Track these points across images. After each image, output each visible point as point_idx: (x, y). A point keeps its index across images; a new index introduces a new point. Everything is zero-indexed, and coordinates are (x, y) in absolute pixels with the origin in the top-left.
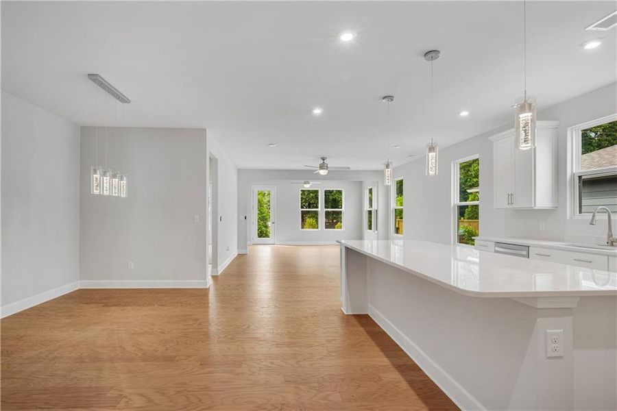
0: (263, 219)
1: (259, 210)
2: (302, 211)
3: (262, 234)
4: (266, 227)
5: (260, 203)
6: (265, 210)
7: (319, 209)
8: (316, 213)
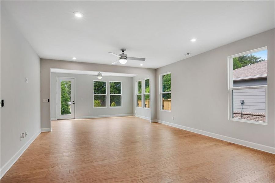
0: (65, 101)
1: (63, 95)
2: (95, 96)
3: (65, 111)
4: (67, 105)
5: (63, 90)
6: (67, 94)
7: (106, 94)
8: (105, 96)
